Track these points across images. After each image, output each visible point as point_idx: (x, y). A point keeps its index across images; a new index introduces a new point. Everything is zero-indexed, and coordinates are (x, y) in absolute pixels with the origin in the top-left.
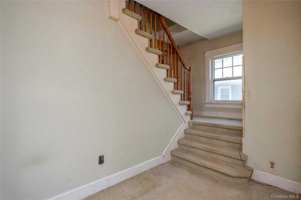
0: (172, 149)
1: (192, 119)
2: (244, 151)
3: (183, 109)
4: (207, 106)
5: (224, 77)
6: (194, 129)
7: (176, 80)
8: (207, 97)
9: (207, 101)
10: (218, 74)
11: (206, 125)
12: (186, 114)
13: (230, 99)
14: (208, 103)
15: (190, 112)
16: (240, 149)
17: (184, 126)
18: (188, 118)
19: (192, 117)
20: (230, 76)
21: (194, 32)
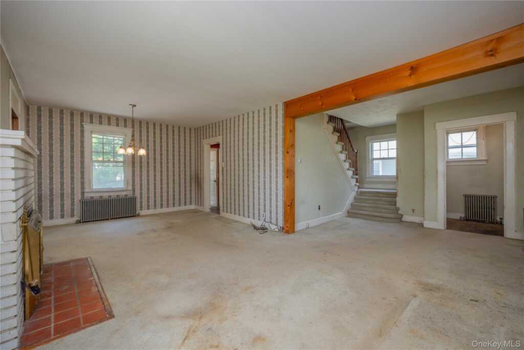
0: (348, 209)
1: (358, 189)
2: (398, 205)
3: (353, 182)
4: (368, 180)
5: (382, 157)
6: (361, 195)
7: (351, 161)
8: (367, 173)
9: (367, 176)
10: (376, 155)
11: (369, 192)
12: (356, 185)
13: (381, 174)
14: (368, 178)
15: (358, 184)
16: (395, 205)
17: (353, 194)
18: (356, 189)
19: (359, 188)
20: (386, 156)
21: (358, 124)
